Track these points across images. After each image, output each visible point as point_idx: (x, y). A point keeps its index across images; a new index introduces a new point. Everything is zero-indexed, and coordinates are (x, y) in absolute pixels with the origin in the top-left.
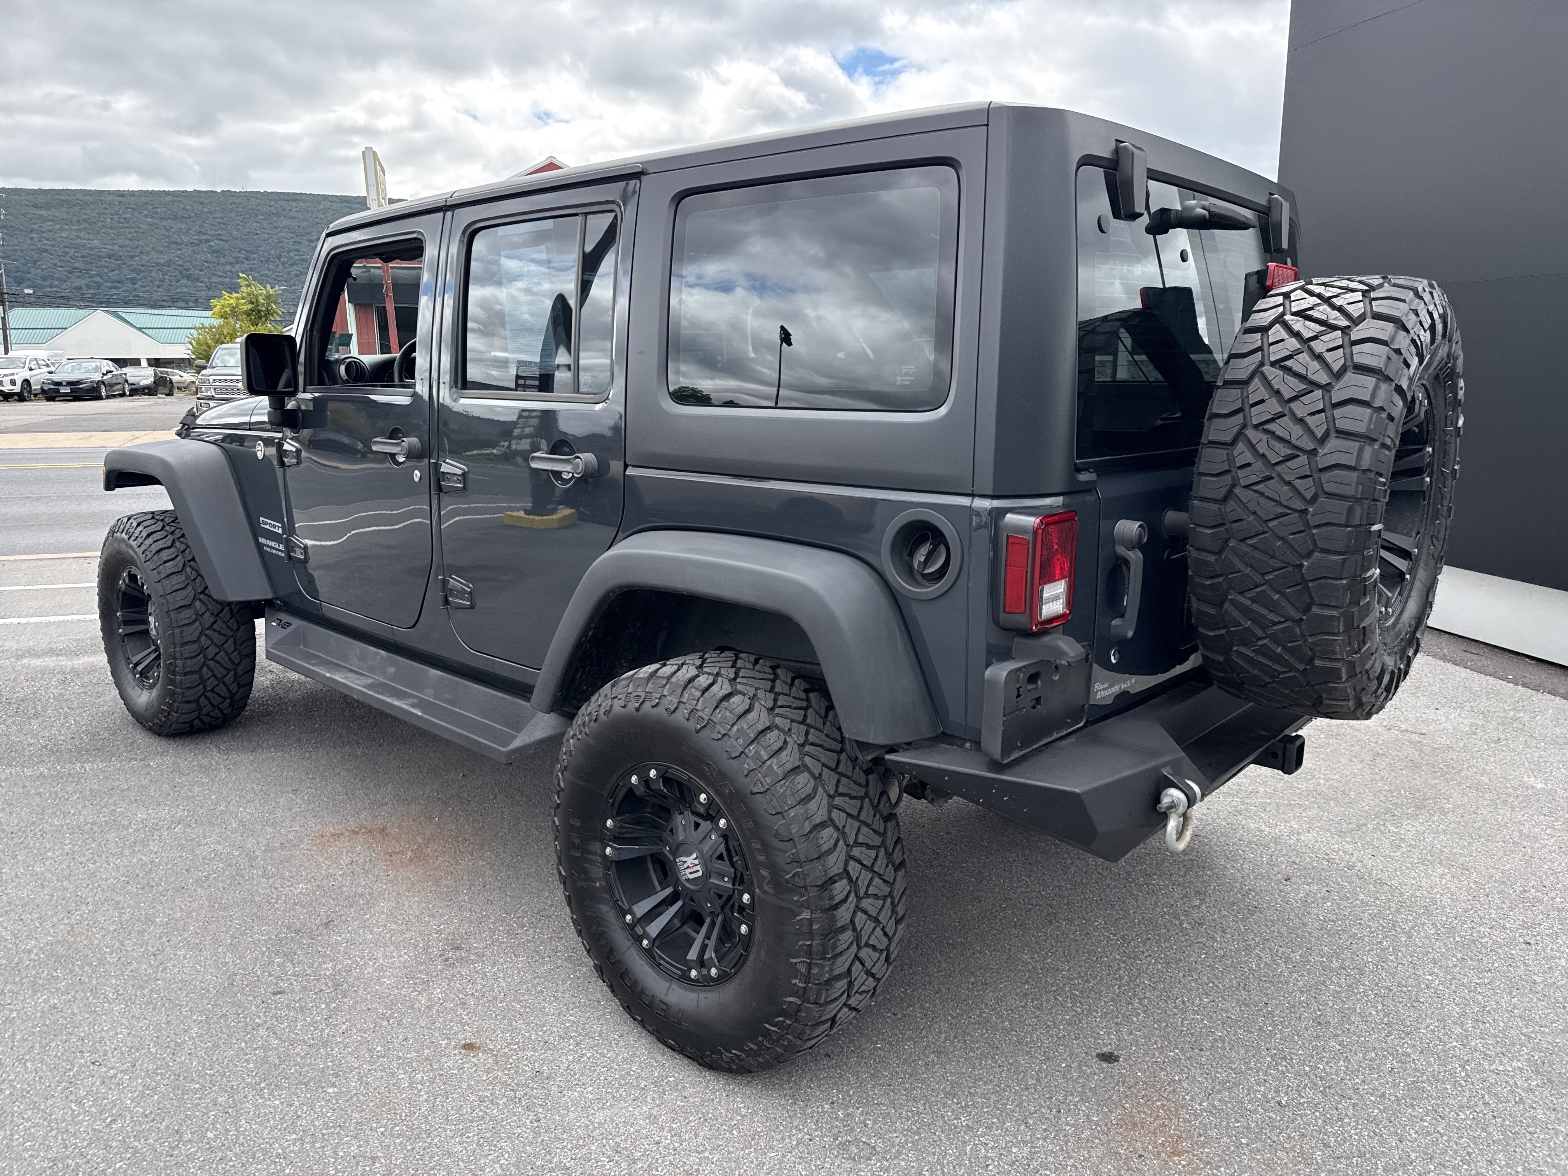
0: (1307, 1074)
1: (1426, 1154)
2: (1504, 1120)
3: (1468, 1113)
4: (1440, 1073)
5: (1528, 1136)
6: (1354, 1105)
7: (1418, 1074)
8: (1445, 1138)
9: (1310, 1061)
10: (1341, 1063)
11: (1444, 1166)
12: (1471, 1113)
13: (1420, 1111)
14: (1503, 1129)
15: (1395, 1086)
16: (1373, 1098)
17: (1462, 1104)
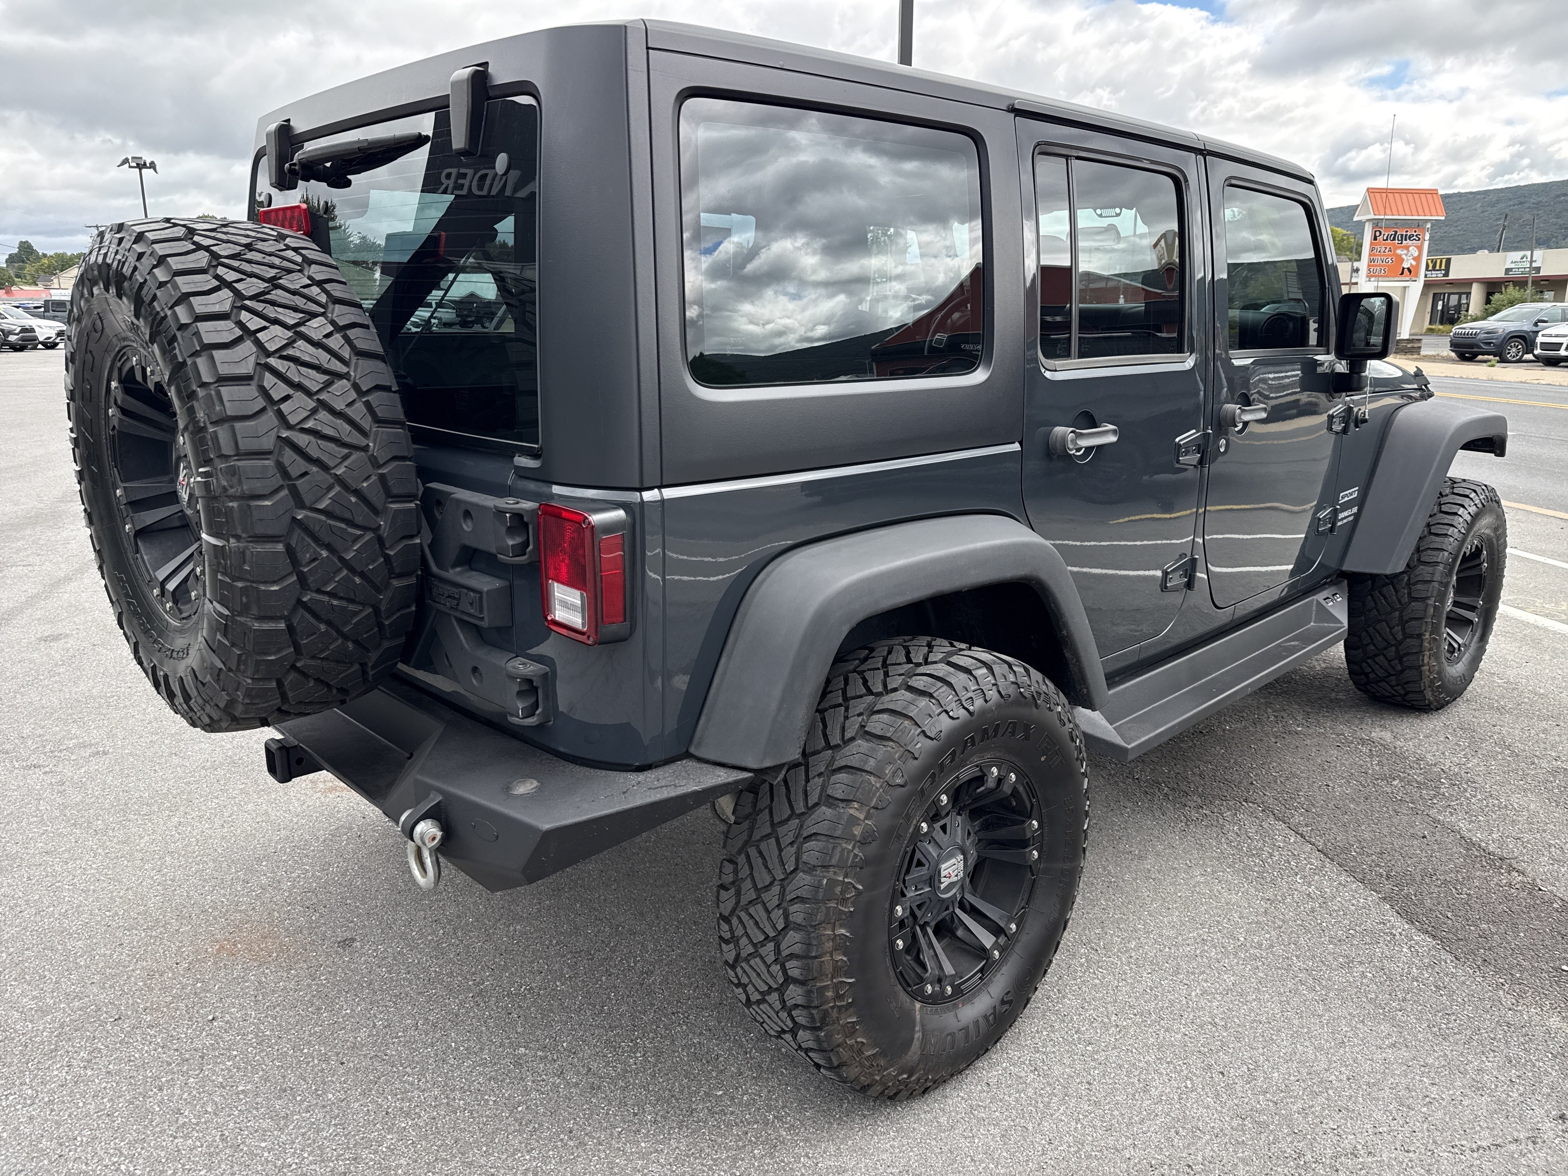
0: (229, 1049)
1: (83, 1081)
2: (51, 1162)
3: (85, 1139)
4: (142, 1149)
5: (19, 1167)
6: (169, 1064)
7: (158, 1129)
8: (81, 1104)
9: (242, 1059)
10: (221, 1080)
11: (62, 1086)
12: (82, 1141)
13: (120, 1105)
14: (43, 1153)
15: (161, 1103)
16: (163, 1080)
17: (97, 1142)
